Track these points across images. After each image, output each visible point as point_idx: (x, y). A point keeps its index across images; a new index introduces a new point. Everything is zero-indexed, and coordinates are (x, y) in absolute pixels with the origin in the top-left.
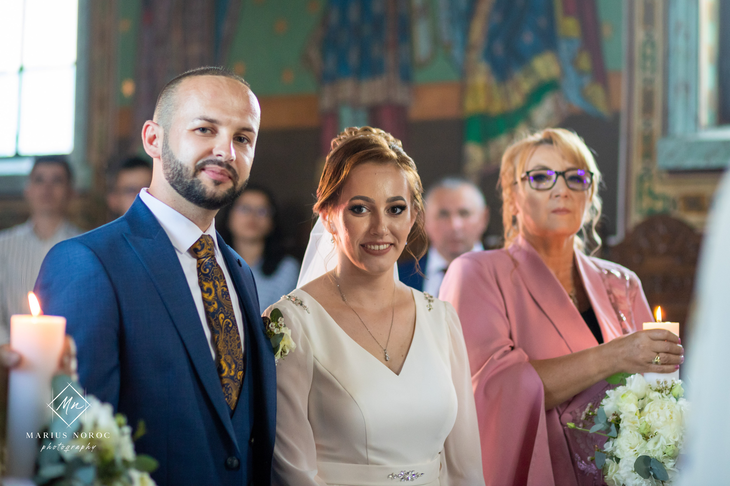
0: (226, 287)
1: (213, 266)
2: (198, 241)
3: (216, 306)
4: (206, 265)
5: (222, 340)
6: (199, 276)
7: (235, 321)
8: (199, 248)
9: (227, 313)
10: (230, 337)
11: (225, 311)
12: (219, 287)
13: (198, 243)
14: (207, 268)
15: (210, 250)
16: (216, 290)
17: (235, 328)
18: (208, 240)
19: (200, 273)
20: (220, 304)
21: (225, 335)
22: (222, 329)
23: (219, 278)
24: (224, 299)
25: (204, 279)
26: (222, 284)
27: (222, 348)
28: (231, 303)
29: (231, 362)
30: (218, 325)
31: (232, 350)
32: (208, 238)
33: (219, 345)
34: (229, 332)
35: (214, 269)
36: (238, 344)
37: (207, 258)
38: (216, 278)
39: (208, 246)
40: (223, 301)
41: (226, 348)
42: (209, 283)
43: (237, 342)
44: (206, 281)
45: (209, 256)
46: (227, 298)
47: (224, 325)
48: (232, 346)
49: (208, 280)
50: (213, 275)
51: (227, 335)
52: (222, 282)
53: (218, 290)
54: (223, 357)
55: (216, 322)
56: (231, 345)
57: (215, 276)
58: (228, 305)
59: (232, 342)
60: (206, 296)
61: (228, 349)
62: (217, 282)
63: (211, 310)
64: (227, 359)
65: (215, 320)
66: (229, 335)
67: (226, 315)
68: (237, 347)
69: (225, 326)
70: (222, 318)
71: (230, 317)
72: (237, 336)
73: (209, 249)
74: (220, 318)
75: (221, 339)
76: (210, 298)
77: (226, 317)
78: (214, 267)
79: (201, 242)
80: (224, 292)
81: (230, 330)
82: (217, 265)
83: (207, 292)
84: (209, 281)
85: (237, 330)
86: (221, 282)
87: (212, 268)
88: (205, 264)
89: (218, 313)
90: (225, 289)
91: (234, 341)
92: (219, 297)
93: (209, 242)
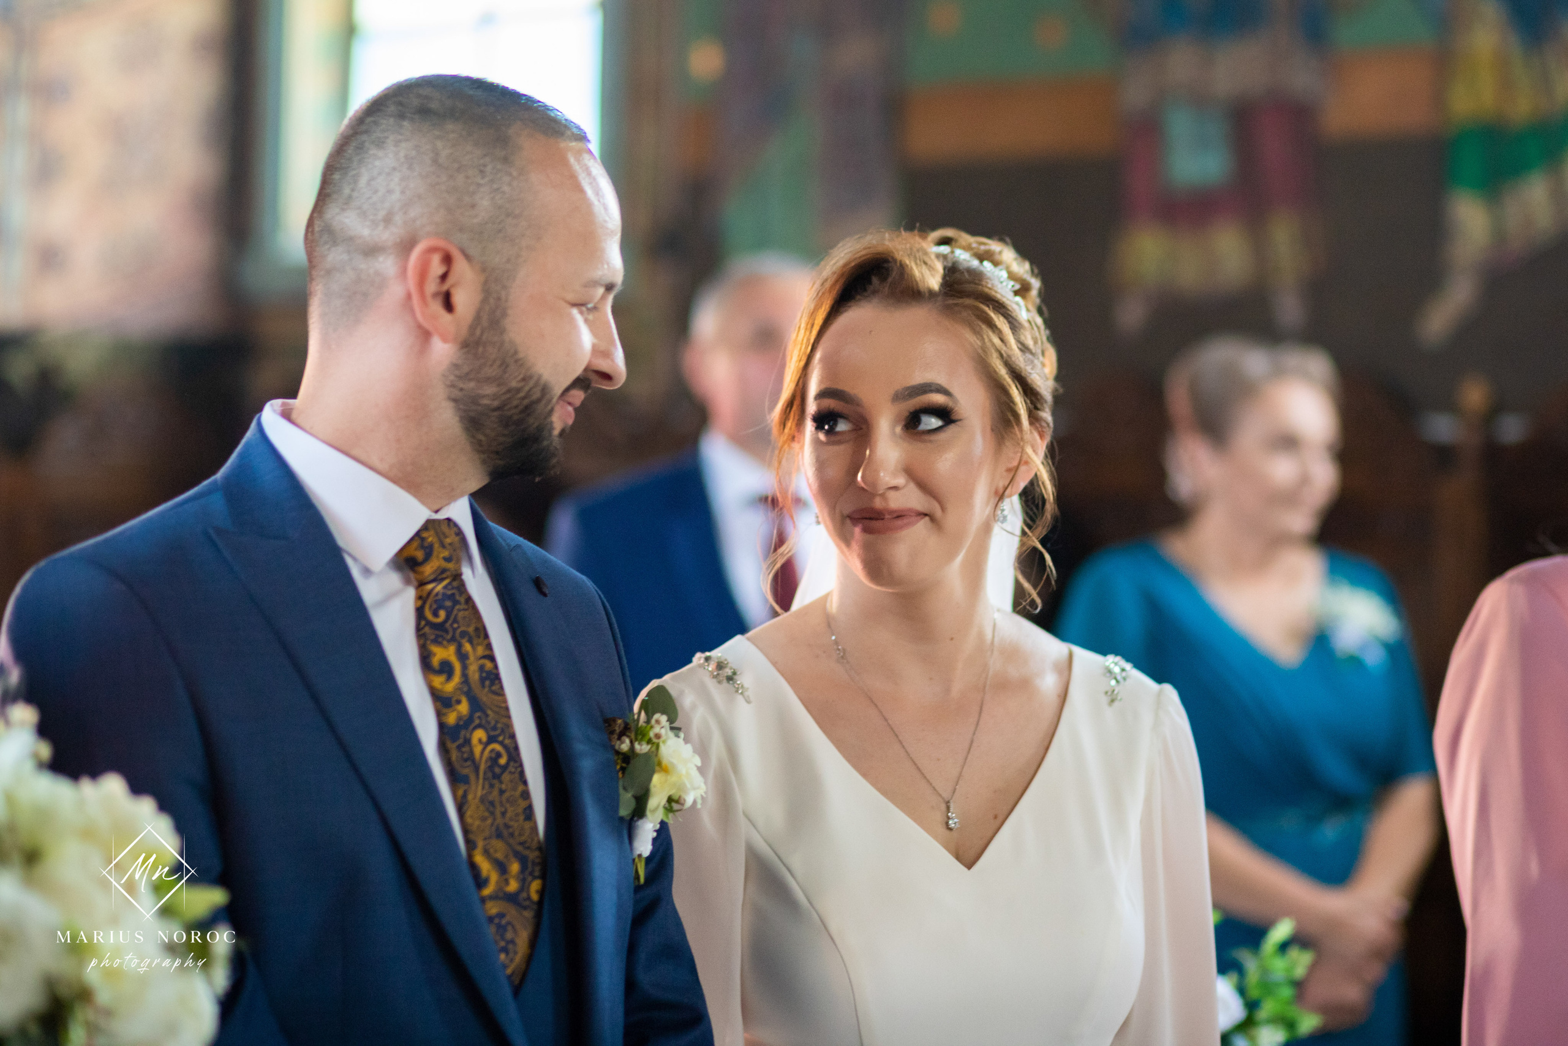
0: (492, 658)
1: (456, 602)
2: (416, 538)
3: (464, 708)
4: (439, 600)
5: (477, 800)
6: (418, 629)
7: (517, 748)
8: (420, 555)
9: (494, 728)
10: (502, 792)
11: (489, 723)
12: (472, 658)
13: (415, 544)
14: (440, 607)
15: (448, 559)
16: (465, 667)
17: (516, 768)
18: (444, 534)
19: (423, 623)
20: (474, 703)
21: (487, 786)
22: (477, 769)
23: (473, 636)
24: (486, 689)
25: (433, 637)
26: (480, 651)
27: (477, 823)
28: (505, 701)
29: (506, 856)
30: (466, 760)
31: (507, 826)
32: (445, 528)
33: (469, 813)
34: (497, 777)
35: (459, 610)
36: (525, 809)
37: (441, 584)
38: (464, 634)
39: (446, 551)
40: (484, 696)
41: (489, 821)
42: (445, 647)
43: (523, 804)
44: (437, 641)
45: (444, 575)
46: (494, 688)
47: (484, 758)
48: (508, 815)
49: (444, 639)
50: (455, 625)
51: (492, 786)
52: (480, 645)
53: (471, 669)
54: (480, 844)
55: (463, 753)
56: (504, 814)
57: (462, 629)
58: (497, 706)
59: (508, 805)
60: (438, 681)
61: (496, 824)
62: (468, 647)
63: (451, 719)
64: (492, 851)
65: (459, 747)
66: (497, 785)
67: (492, 733)
68: (522, 818)
69: (486, 761)
70: (480, 741)
71: (501, 738)
72: (521, 788)
73: (444, 558)
74: (475, 740)
75: (474, 798)
76: (450, 687)
77: (491, 739)
78: (459, 607)
79: (423, 539)
80: (485, 673)
81: (503, 773)
82: (469, 600)
83: (439, 672)
84: (445, 643)
85: (522, 773)
86: (478, 644)
87: (453, 607)
88: (437, 598)
89: (471, 727)
90: (489, 665)
91: (512, 801)
92: (473, 686)
93: (448, 540)
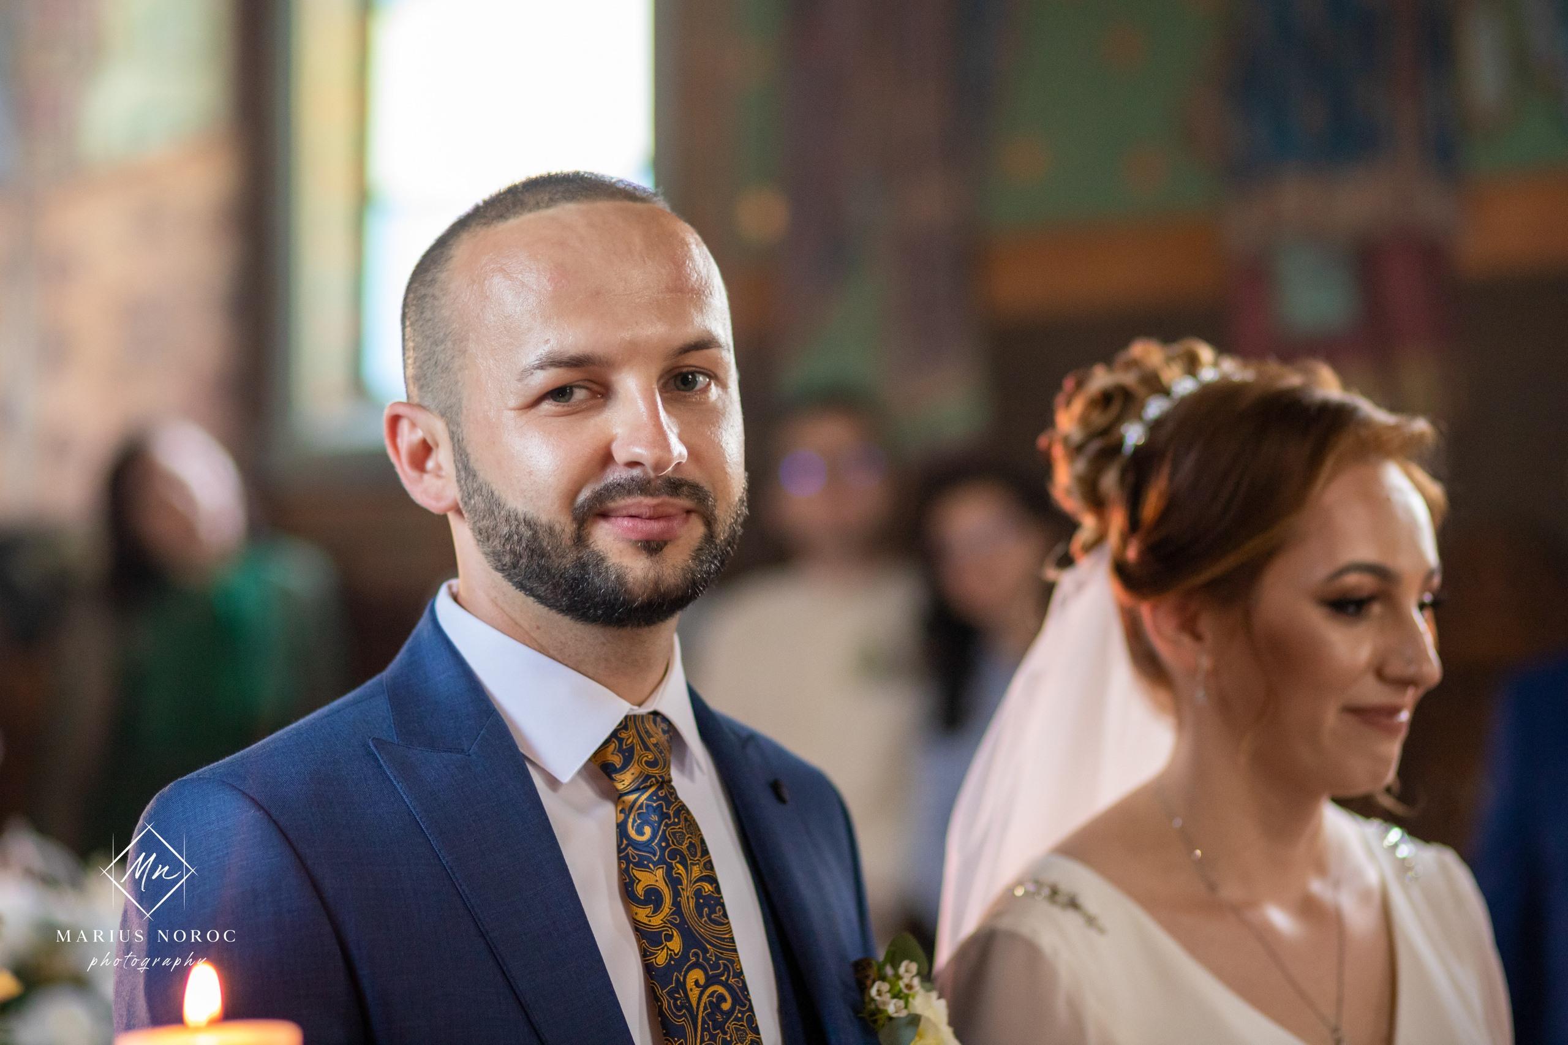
1: (665, 816)
2: (613, 739)
3: (675, 944)
4: (645, 813)
6: (619, 850)
8: (618, 760)
9: (715, 966)
11: (708, 959)
12: (685, 882)
13: (612, 745)
14: (646, 823)
15: (653, 763)
16: (676, 894)
17: (743, 1013)
18: (647, 732)
21: (707, 1038)
22: (694, 1019)
23: (686, 852)
24: (705, 918)
25: (635, 859)
26: (696, 871)
28: (730, 932)
30: (680, 1009)
32: (648, 724)
34: (719, 1026)
35: (666, 825)
37: (643, 794)
38: (674, 854)
39: (647, 753)
40: (702, 926)
42: (653, 872)
44: (641, 864)
45: (648, 784)
46: (711, 916)
47: (702, 1005)
49: (651, 861)
50: (663, 844)
51: (713, 1037)
52: (695, 864)
53: (684, 894)
55: (675, 999)
57: (672, 847)
58: (717, 938)
60: (643, 913)
62: (681, 868)
63: (660, 959)
65: (671, 993)
66: (719, 1036)
67: (711, 973)
69: (705, 1008)
70: (696, 983)
71: (724, 978)
72: (749, 1037)
73: (648, 763)
74: (691, 983)
77: (712, 980)
78: (667, 820)
79: (620, 741)
80: (704, 898)
81: (725, 1020)
83: (644, 903)
84: (651, 865)
85: (751, 1019)
87: (660, 823)
88: (641, 811)
89: (685, 966)
90: (707, 887)
92: (686, 915)
93: (653, 740)
